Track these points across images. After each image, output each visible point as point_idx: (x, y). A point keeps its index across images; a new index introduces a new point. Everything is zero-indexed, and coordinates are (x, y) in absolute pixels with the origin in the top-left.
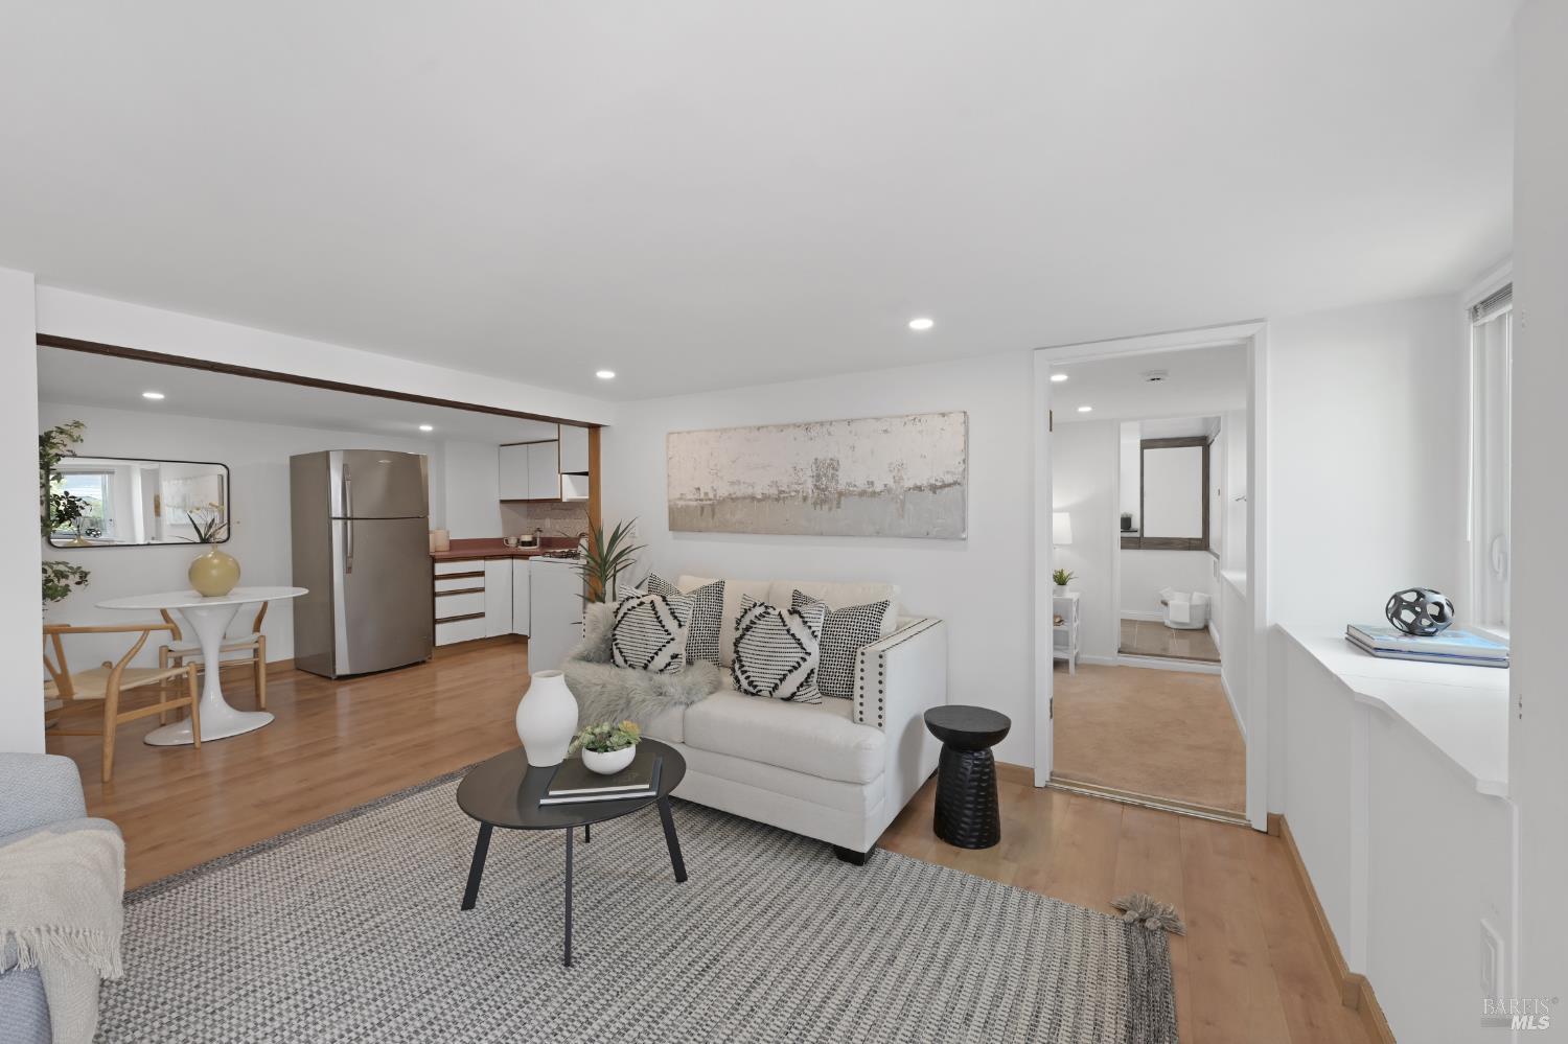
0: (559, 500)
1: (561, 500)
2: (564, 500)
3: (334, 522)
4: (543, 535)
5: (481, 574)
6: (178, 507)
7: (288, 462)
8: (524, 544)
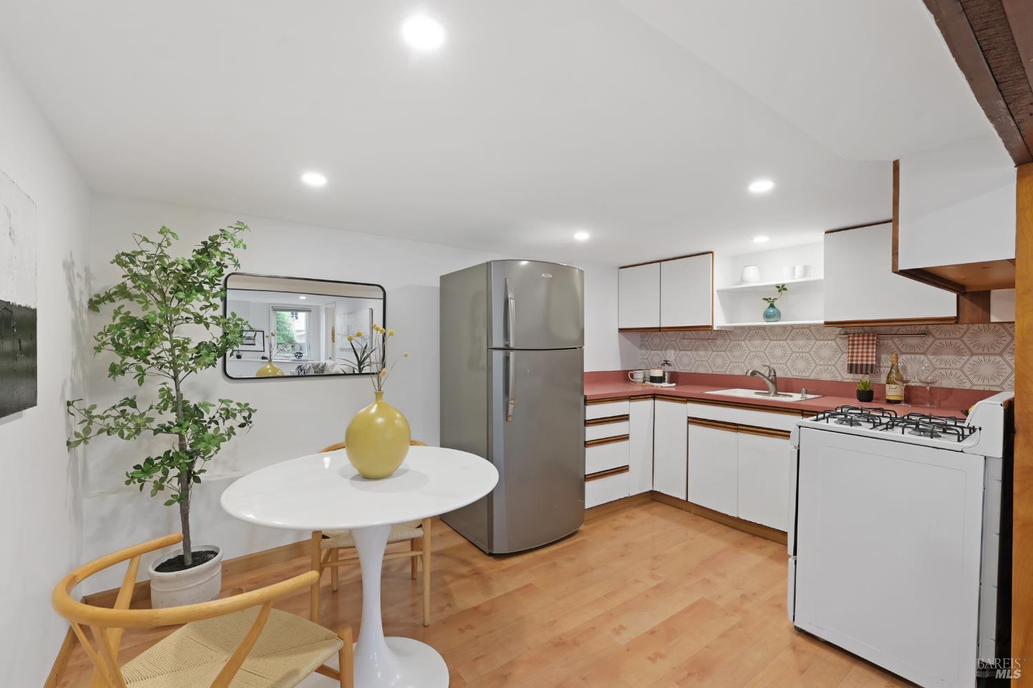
0: (708, 328)
1: (712, 327)
2: (715, 328)
3: (495, 352)
4: (671, 369)
5: (625, 418)
6: (344, 336)
7: (437, 284)
8: (653, 379)
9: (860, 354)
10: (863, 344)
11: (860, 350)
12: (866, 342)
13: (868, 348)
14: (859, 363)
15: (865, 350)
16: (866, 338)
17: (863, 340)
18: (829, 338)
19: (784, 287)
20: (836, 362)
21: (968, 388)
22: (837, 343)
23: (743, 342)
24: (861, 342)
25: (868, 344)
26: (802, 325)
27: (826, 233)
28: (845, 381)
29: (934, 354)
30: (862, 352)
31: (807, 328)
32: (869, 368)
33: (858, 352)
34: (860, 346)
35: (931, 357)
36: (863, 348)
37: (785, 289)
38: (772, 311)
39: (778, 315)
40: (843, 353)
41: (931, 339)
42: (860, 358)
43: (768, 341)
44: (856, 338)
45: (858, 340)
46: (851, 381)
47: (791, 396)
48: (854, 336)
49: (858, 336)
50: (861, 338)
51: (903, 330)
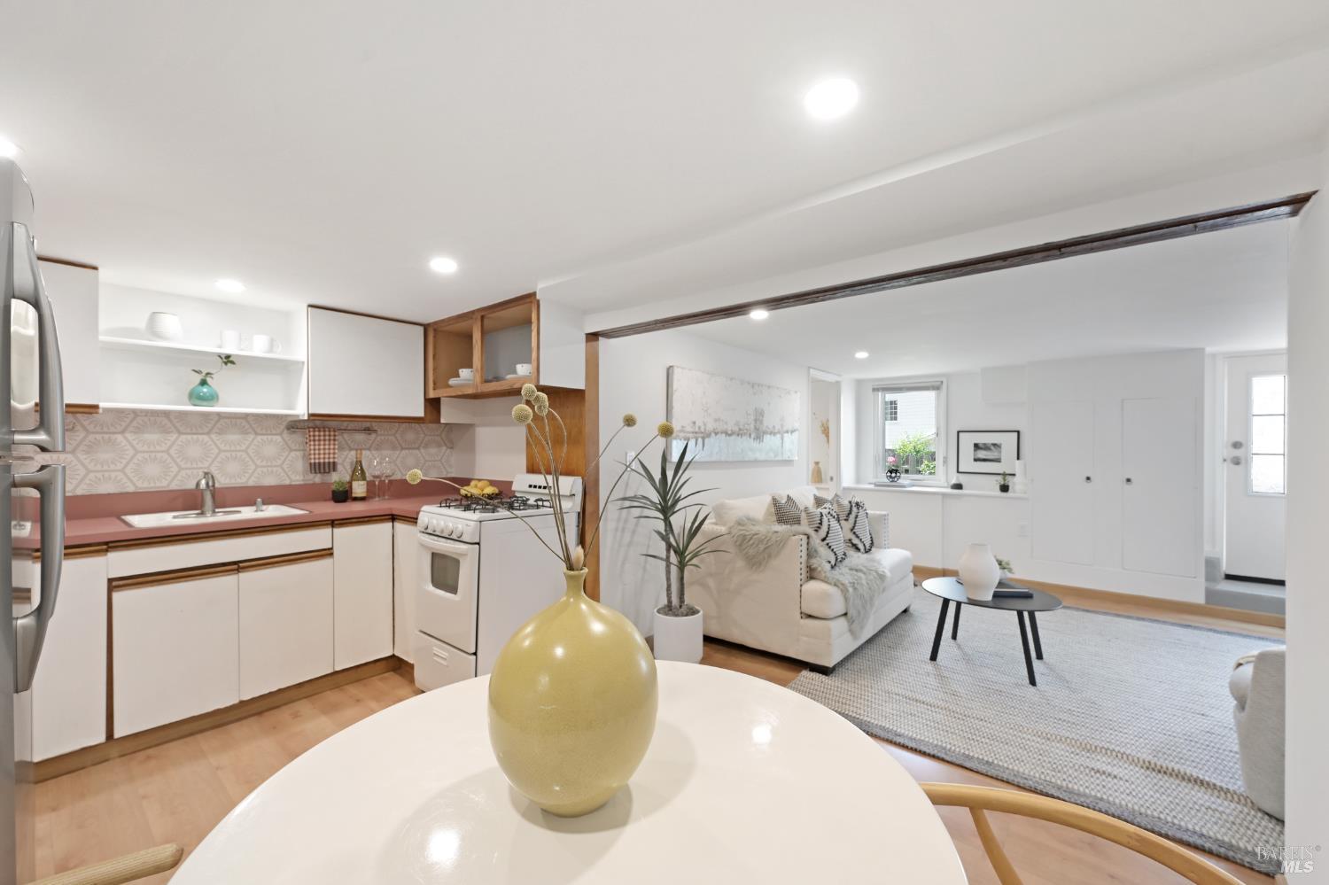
9: (322, 452)
10: (325, 440)
11: (322, 447)
12: (327, 438)
13: (329, 445)
14: (322, 461)
15: (327, 447)
16: (327, 433)
17: (325, 436)
18: (274, 432)
19: (231, 359)
20: (284, 462)
21: (399, 478)
22: (283, 438)
23: (119, 437)
24: (322, 438)
25: (330, 440)
26: (235, 414)
27: (310, 306)
28: (294, 483)
29: (377, 449)
30: (324, 449)
31: (243, 418)
32: (331, 466)
33: (319, 449)
34: (322, 443)
35: (373, 452)
36: (324, 445)
37: (232, 362)
38: (202, 391)
39: (212, 398)
40: (291, 450)
41: (374, 436)
42: (322, 456)
43: (175, 436)
44: (317, 433)
45: (319, 436)
46: (302, 483)
47: (239, 512)
48: (314, 431)
49: (319, 431)
50: (322, 433)
51: (352, 425)
